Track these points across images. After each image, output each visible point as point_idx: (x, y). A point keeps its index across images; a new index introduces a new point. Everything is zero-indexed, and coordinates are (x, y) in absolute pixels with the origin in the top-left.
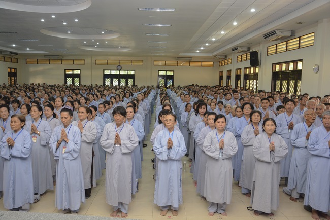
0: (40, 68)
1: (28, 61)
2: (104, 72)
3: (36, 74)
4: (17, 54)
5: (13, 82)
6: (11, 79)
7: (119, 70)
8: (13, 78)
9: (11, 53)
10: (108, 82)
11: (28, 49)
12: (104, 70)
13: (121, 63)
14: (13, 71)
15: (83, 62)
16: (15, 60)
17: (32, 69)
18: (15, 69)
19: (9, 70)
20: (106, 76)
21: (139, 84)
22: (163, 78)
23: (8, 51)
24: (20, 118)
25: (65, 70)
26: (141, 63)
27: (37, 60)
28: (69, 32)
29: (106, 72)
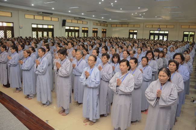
0: (118, 29)
1: (112, 26)
2: (150, 32)
4: (106, 22)
5: (104, 36)
6: (103, 34)
7: (159, 31)
8: (104, 34)
9: (103, 21)
10: (152, 37)
11: (110, 19)
12: (150, 31)
13: (160, 27)
14: (105, 30)
15: (139, 26)
16: (106, 25)
17: (114, 29)
18: (106, 29)
19: (103, 30)
20: (151, 34)
23: (102, 21)
24: (27, 51)
25: (130, 30)
26: (173, 27)
27: (117, 25)
28: (121, 9)
29: (151, 32)
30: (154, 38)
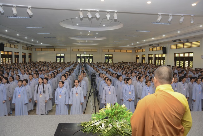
0: (43, 53)
1: (37, 49)
2: (77, 55)
3: (41, 56)
4: (34, 46)
7: (85, 54)
10: (79, 60)
15: (66, 50)
17: (39, 53)
18: (31, 54)
19: (29, 55)
20: (78, 57)
21: (95, 62)
22: (107, 58)
23: (30, 45)
25: (56, 54)
26: (96, 50)
27: (42, 49)
30: (81, 61)
